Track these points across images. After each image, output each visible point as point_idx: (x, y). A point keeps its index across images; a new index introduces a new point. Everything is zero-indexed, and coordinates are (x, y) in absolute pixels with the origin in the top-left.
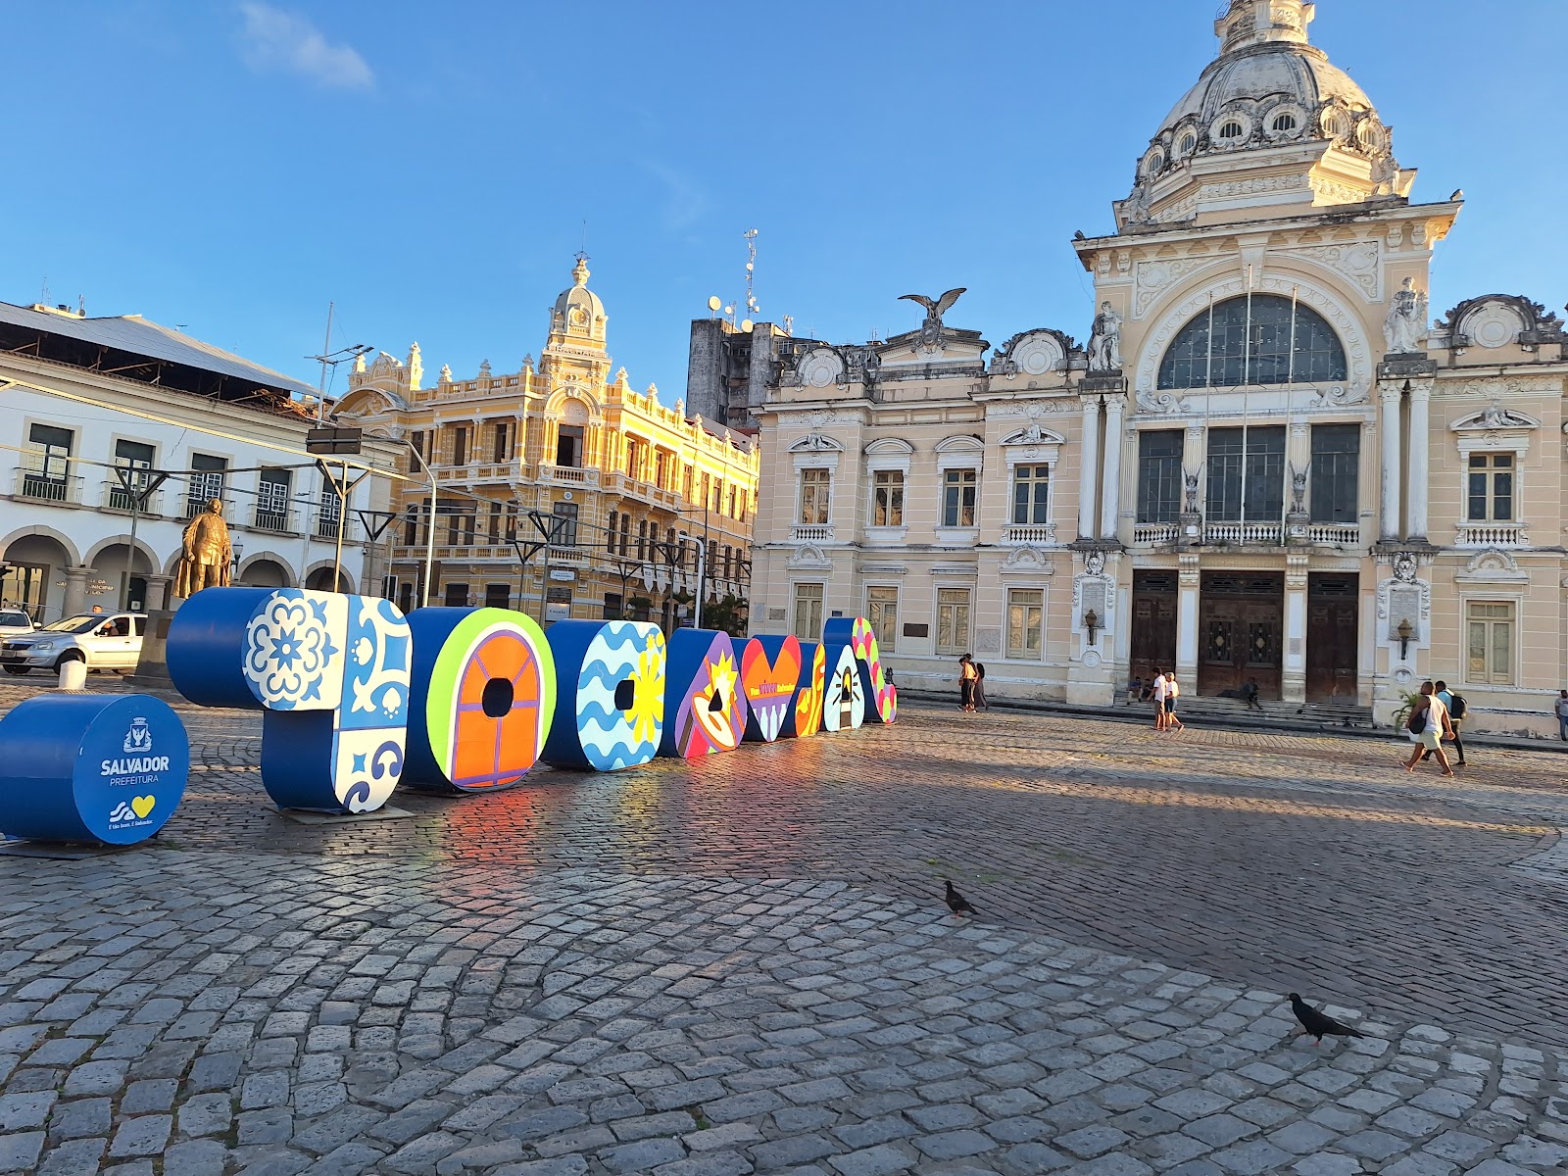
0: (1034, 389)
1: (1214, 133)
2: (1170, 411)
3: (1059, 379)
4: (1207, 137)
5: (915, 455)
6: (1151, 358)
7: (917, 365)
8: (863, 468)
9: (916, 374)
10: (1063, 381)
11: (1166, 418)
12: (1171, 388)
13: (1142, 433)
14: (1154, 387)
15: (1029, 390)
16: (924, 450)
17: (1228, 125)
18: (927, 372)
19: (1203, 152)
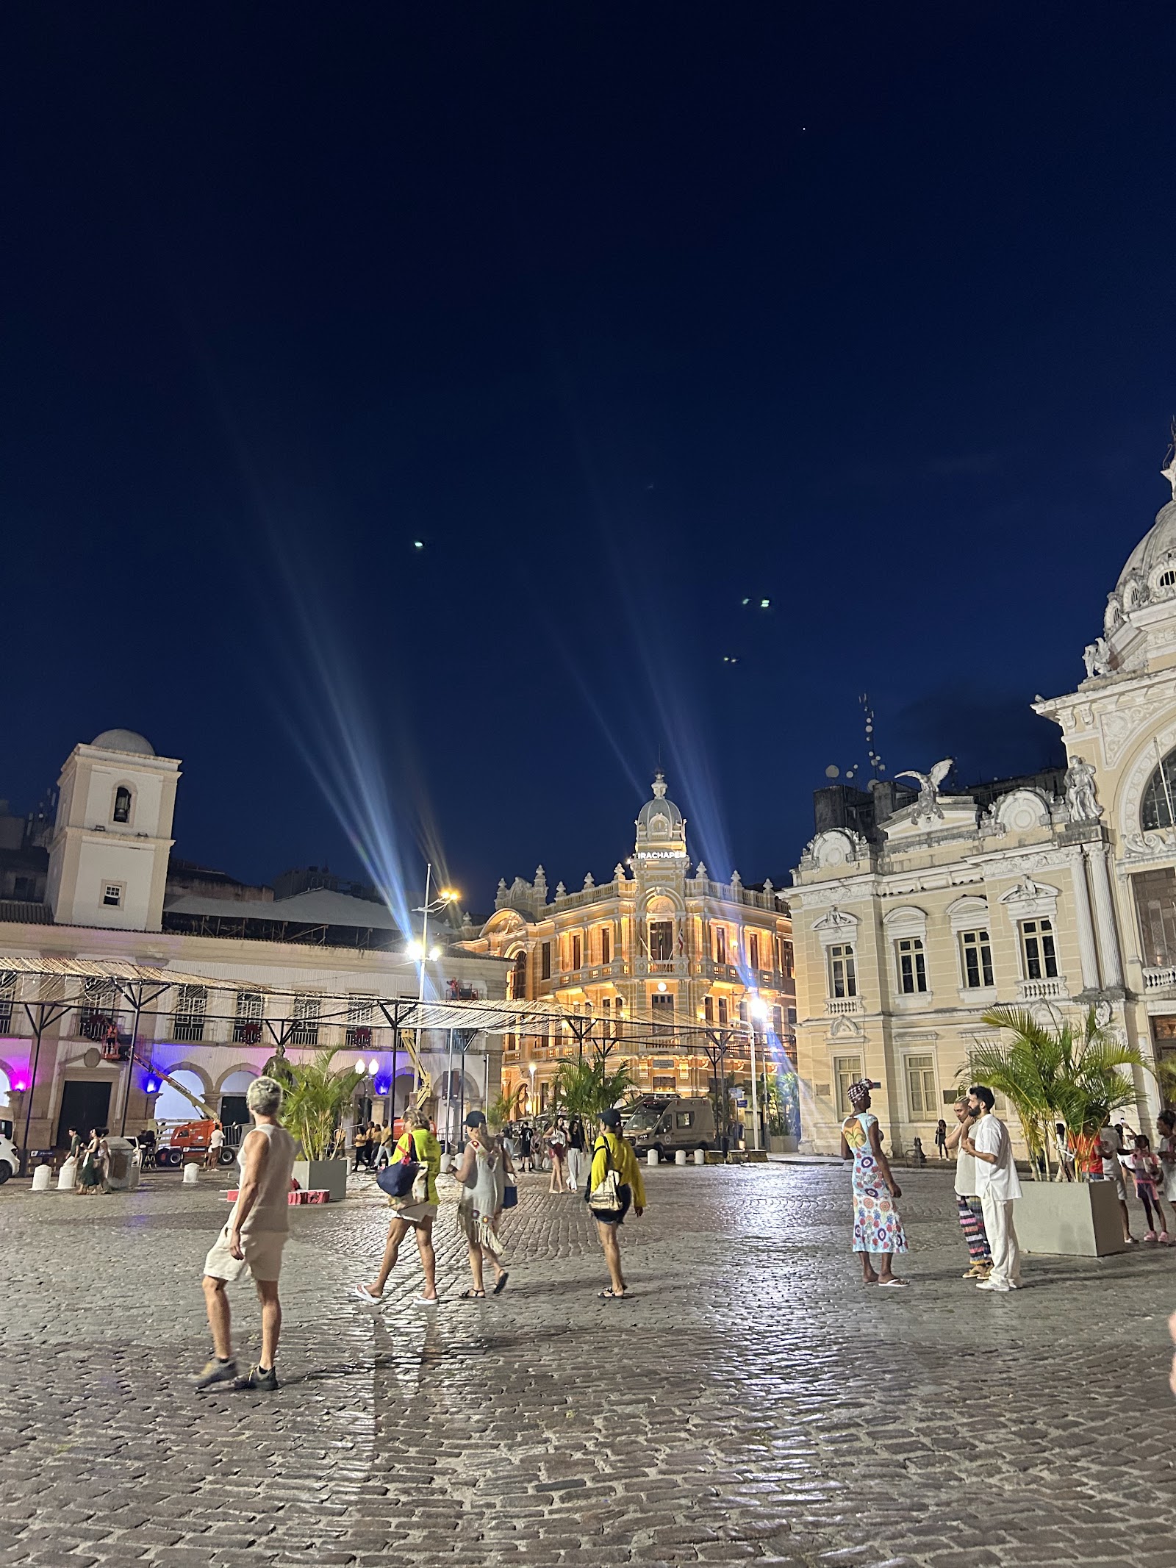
0: (1025, 846)
1: (1154, 582)
2: (1157, 851)
3: (1046, 833)
4: (1146, 588)
5: (929, 921)
6: (1130, 802)
7: (919, 835)
8: (881, 938)
9: (920, 843)
10: (1049, 835)
11: (1153, 859)
12: (1157, 827)
13: (1134, 876)
14: (1138, 831)
15: (1020, 847)
16: (937, 915)
17: (1166, 575)
18: (929, 839)
19: (1147, 603)
